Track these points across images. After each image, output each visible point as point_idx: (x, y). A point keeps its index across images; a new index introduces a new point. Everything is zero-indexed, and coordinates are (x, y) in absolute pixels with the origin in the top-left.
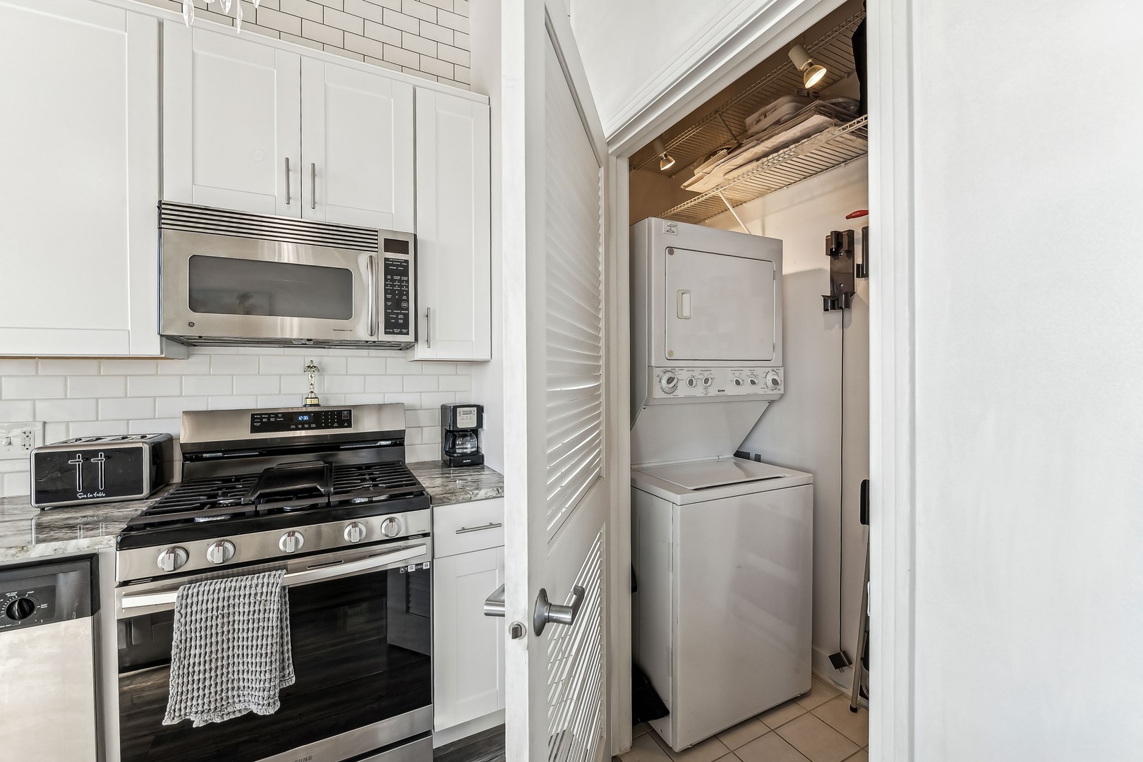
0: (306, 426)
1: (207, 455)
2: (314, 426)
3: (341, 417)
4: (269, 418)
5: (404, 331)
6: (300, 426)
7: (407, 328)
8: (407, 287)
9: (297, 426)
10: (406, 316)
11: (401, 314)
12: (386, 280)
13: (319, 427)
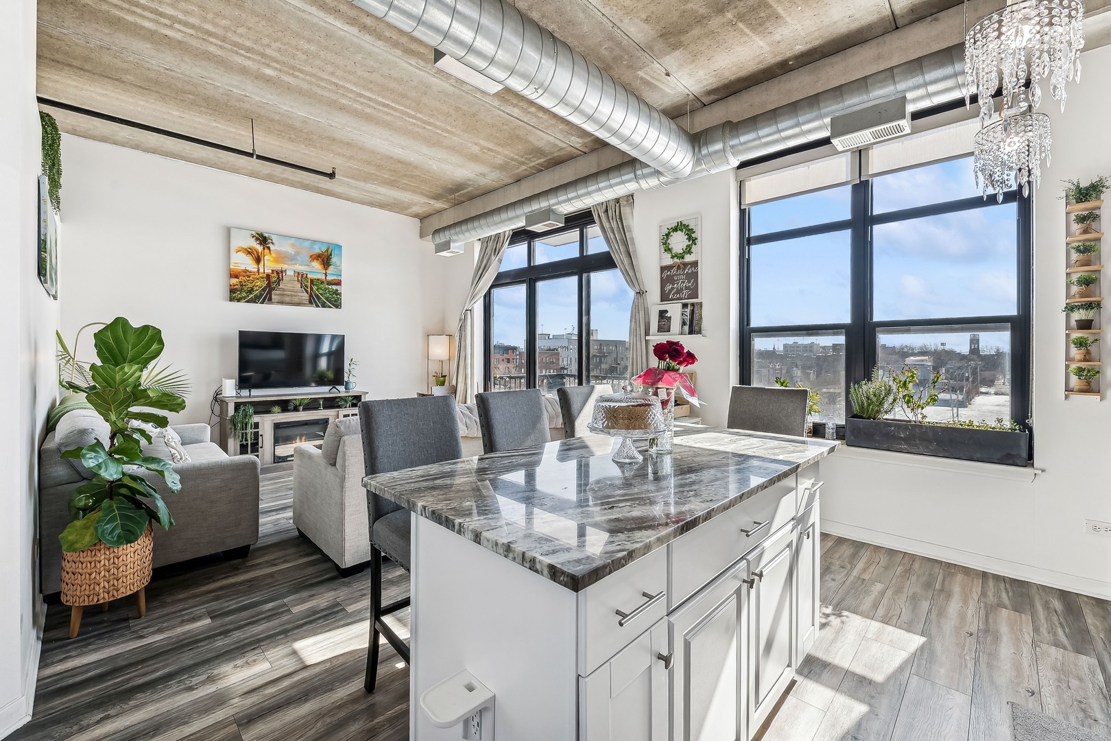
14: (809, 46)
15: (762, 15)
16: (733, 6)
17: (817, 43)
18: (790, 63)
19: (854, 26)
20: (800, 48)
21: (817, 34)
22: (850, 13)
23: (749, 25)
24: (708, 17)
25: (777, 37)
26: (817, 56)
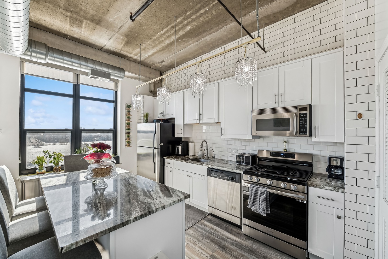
0: (283, 156)
1: (262, 160)
2: (284, 157)
3: (292, 155)
4: (274, 153)
5: (306, 133)
6: (281, 156)
7: (307, 132)
8: (307, 120)
9: (280, 156)
10: (306, 129)
11: (305, 128)
12: (300, 119)
13: (286, 157)
14: (79, 38)
15: (77, 22)
16: (72, 13)
17: (81, 39)
18: (68, 37)
19: (94, 43)
20: (76, 36)
21: (84, 37)
22: (96, 40)
23: (70, 21)
24: (60, 7)
25: (74, 29)
26: (78, 41)
